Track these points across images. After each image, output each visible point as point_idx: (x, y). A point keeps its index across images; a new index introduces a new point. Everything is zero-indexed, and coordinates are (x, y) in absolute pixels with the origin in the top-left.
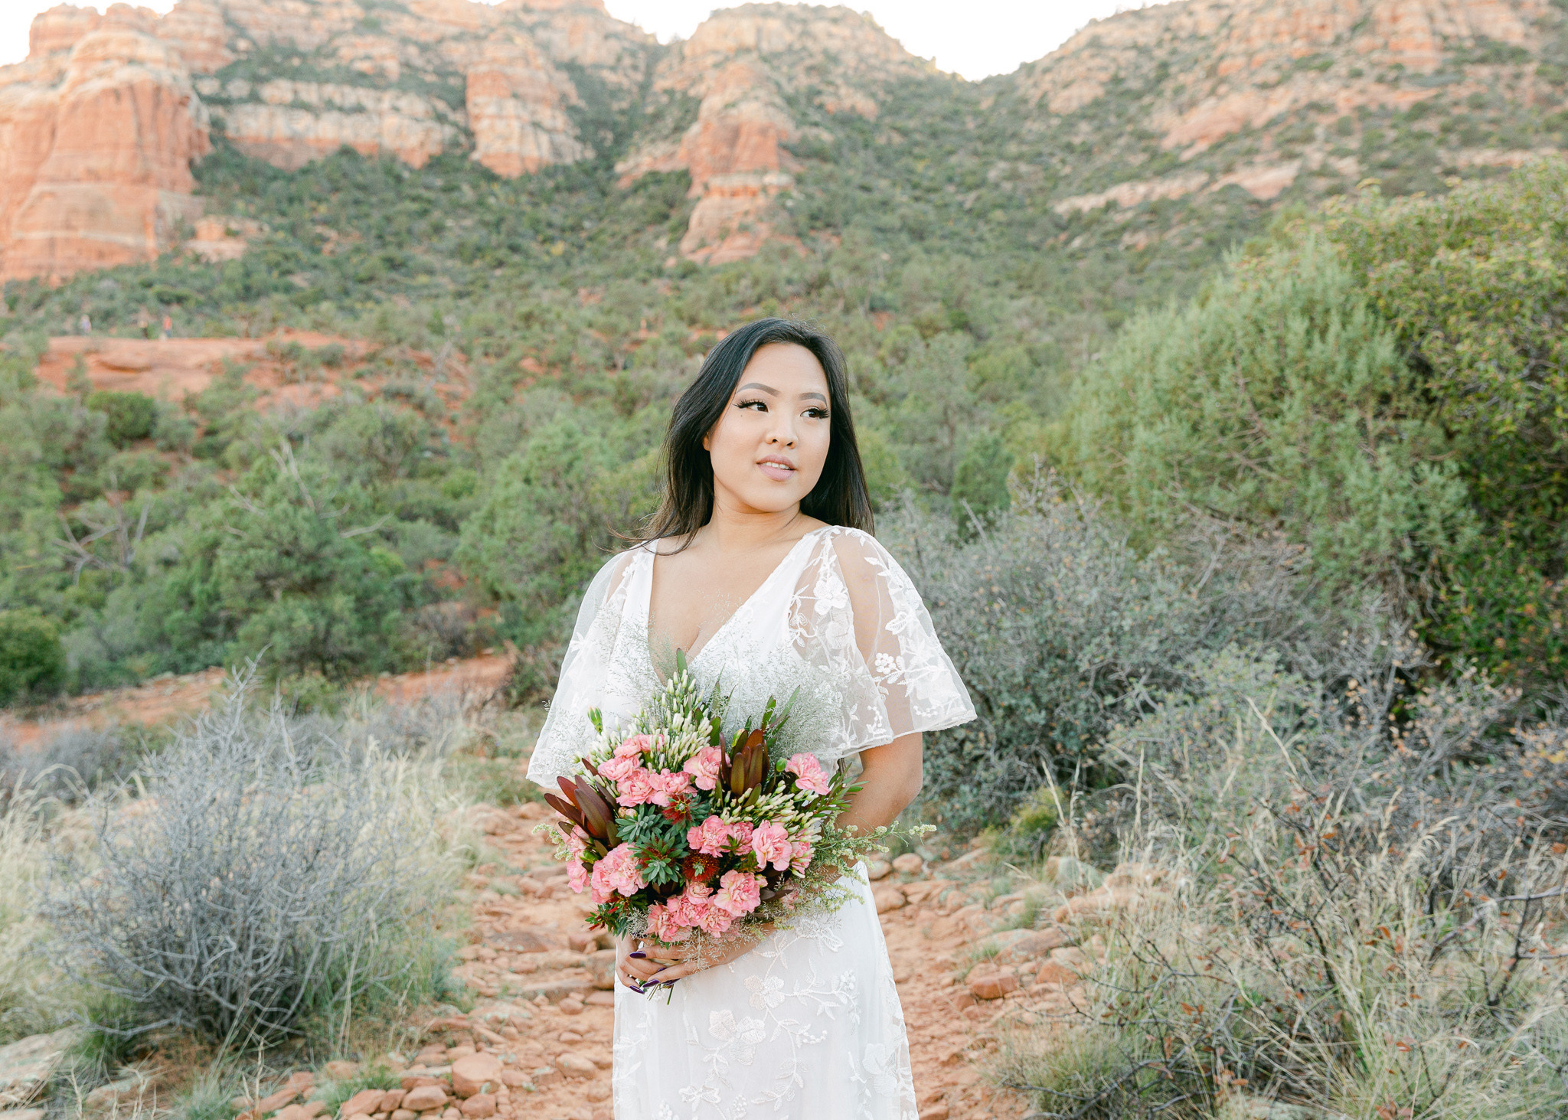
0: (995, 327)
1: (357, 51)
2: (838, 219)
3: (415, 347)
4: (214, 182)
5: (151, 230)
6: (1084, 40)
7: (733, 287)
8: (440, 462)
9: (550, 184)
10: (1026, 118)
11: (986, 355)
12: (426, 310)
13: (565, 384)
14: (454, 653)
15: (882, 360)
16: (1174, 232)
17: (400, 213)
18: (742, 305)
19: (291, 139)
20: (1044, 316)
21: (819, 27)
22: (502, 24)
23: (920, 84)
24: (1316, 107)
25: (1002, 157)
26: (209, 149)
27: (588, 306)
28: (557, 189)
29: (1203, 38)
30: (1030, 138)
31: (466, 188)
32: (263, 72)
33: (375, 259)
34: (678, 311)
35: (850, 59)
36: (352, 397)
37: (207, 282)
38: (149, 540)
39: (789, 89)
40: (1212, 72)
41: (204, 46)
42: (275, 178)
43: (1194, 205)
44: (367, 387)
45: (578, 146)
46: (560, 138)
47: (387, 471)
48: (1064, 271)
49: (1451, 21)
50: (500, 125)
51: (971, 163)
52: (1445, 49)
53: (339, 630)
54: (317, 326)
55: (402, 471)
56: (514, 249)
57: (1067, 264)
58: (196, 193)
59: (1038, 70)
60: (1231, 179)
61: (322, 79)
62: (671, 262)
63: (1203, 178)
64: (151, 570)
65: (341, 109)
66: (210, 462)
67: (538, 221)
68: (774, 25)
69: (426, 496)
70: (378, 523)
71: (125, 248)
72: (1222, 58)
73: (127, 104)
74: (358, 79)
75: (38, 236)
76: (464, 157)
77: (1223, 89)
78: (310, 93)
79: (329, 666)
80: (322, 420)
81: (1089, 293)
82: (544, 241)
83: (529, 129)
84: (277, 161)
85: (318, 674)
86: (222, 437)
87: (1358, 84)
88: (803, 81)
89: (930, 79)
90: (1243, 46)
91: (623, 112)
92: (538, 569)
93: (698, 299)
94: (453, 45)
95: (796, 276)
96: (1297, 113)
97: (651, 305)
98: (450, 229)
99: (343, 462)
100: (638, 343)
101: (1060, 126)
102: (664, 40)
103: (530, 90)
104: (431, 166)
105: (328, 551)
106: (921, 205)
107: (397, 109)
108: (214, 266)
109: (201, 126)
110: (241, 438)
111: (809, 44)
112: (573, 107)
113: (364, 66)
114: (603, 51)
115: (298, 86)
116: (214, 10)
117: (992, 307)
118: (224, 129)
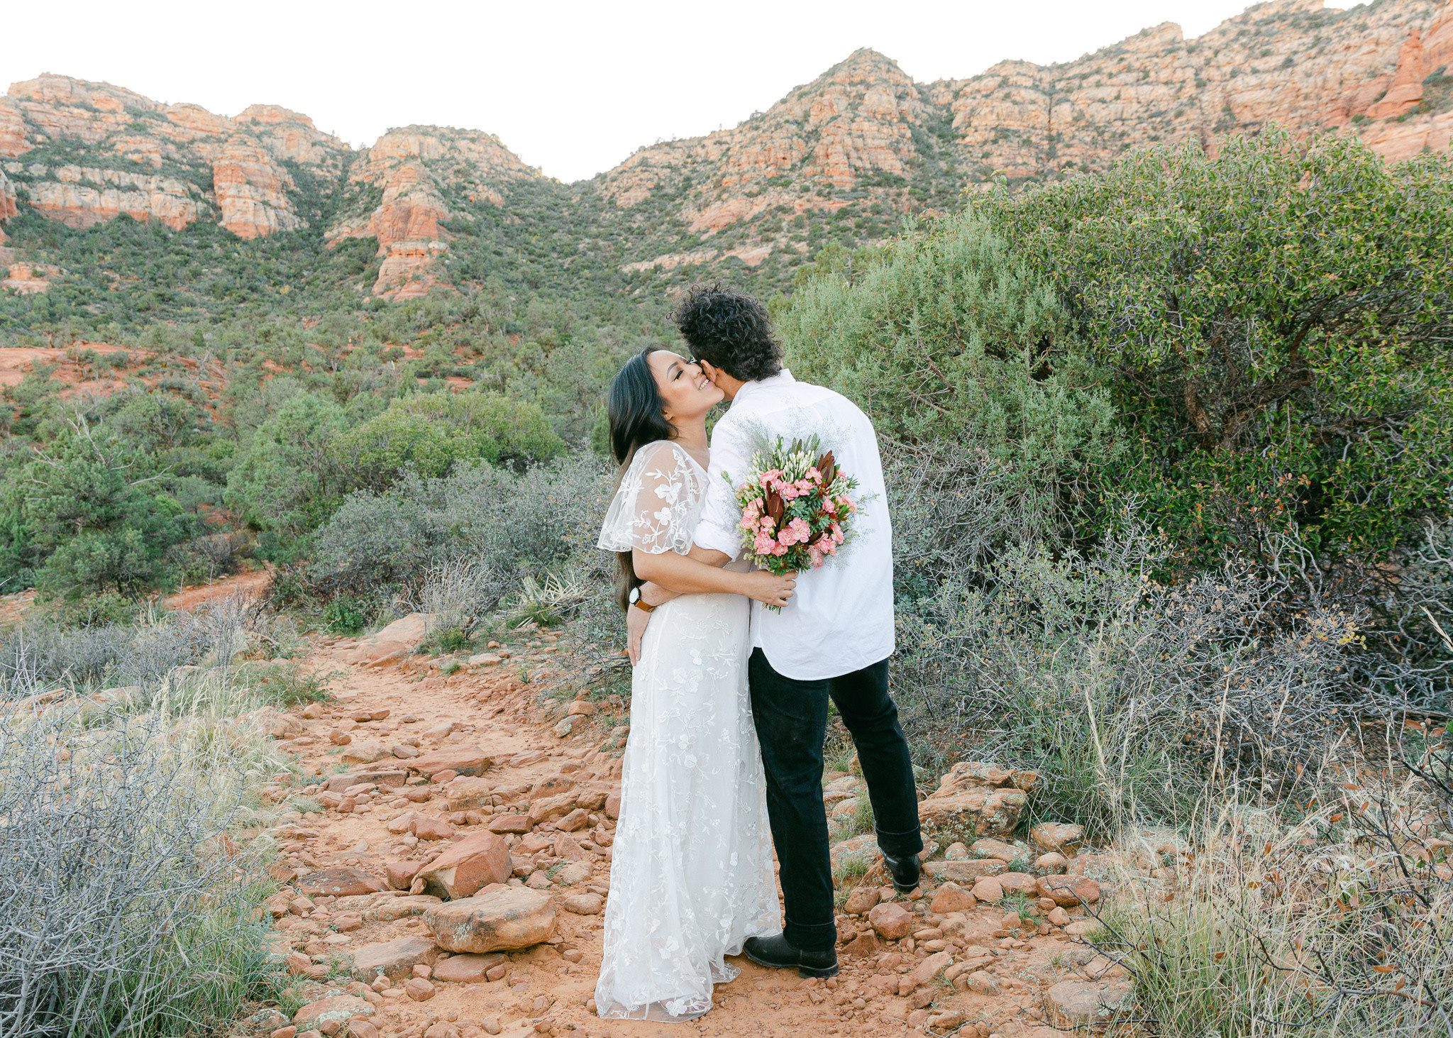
1: (126, 146)
2: (480, 273)
3: (183, 354)
4: (21, 237)
6: (637, 160)
7: (413, 316)
8: (205, 435)
9: (278, 245)
10: (601, 210)
12: (190, 329)
13: (299, 377)
14: (225, 571)
15: (517, 365)
17: (167, 262)
18: (419, 328)
19: (81, 207)
21: (462, 144)
22: (237, 132)
23: (531, 185)
24: (781, 209)
25: (587, 236)
26: (17, 213)
27: (309, 330)
28: (283, 248)
29: (712, 162)
30: (604, 223)
31: (215, 246)
32: (57, 158)
33: (150, 294)
34: (374, 331)
35: (484, 166)
36: (135, 389)
37: (20, 309)
39: (443, 185)
40: (718, 184)
41: (9, 138)
42: (70, 235)
43: (710, 269)
44: (147, 382)
45: (297, 219)
46: (284, 213)
47: (165, 442)
48: (630, 310)
49: (860, 158)
50: (239, 203)
51: (567, 239)
52: (857, 176)
53: (131, 557)
54: (107, 339)
55: (177, 442)
56: (253, 289)
57: (631, 306)
58: (8, 245)
59: (608, 179)
60: (733, 253)
61: (104, 166)
62: (367, 300)
63: (715, 252)
65: (118, 187)
66: (25, 436)
67: (270, 270)
68: (432, 141)
69: (197, 459)
70: (158, 477)
72: (724, 176)
74: (131, 166)
76: (214, 224)
77: (725, 196)
78: (94, 175)
79: (124, 585)
80: (113, 405)
81: (647, 324)
82: (275, 285)
83: (261, 206)
84: (71, 223)
85: (114, 591)
86: (34, 417)
87: (807, 196)
88: (453, 180)
89: (538, 182)
90: (737, 169)
91: (328, 197)
92: (290, 506)
93: (388, 324)
94: (201, 145)
95: (455, 309)
96: (770, 212)
97: (354, 328)
98: (205, 274)
99: (131, 434)
100: (347, 353)
101: (624, 216)
102: (355, 147)
103: (260, 179)
104: (188, 230)
105: (118, 495)
106: (535, 265)
107: (162, 189)
108: (25, 298)
109: (10, 196)
110: (49, 418)
111: (456, 155)
112: (292, 192)
113: (135, 157)
114: (312, 154)
115: (85, 170)
116: (16, 111)
117: (586, 332)
118: (27, 199)
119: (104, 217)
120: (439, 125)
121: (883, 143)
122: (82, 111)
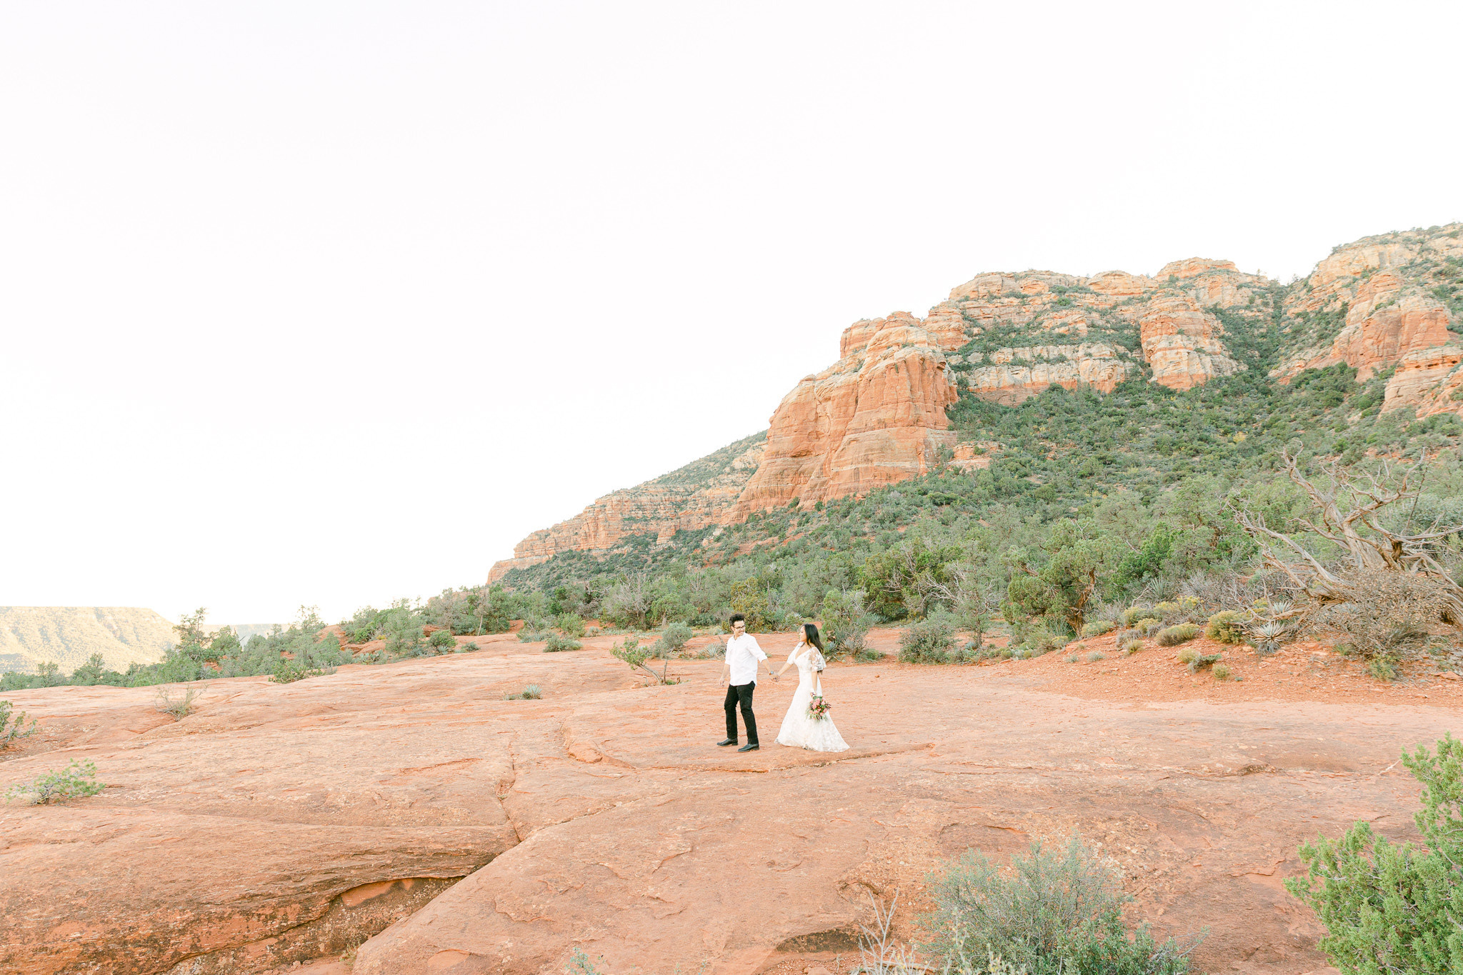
1: (1053, 322)
4: (963, 420)
5: (922, 457)
9: (1218, 392)
17: (1103, 424)
19: (1013, 386)
22: (1160, 288)
26: (958, 399)
28: (1225, 395)
31: (1149, 402)
32: (992, 344)
33: (1092, 458)
37: (966, 487)
41: (951, 334)
42: (1005, 413)
45: (1234, 363)
46: (1217, 359)
50: (1171, 355)
56: (1204, 440)
58: (951, 429)
61: (1034, 344)
65: (1048, 361)
71: (906, 471)
73: (903, 374)
74: (1060, 339)
75: (848, 469)
76: (1143, 381)
78: (1025, 354)
83: (1193, 356)
84: (1005, 402)
91: (1263, 336)
94: (1124, 308)
102: (1285, 282)
103: (1192, 327)
104: (1118, 391)
107: (1090, 355)
108: (970, 476)
109: (952, 384)
112: (1223, 337)
113: (1062, 330)
114: (1238, 297)
115: (1016, 350)
116: (957, 311)
118: (966, 386)
119: (1034, 392)
122: (1012, 299)
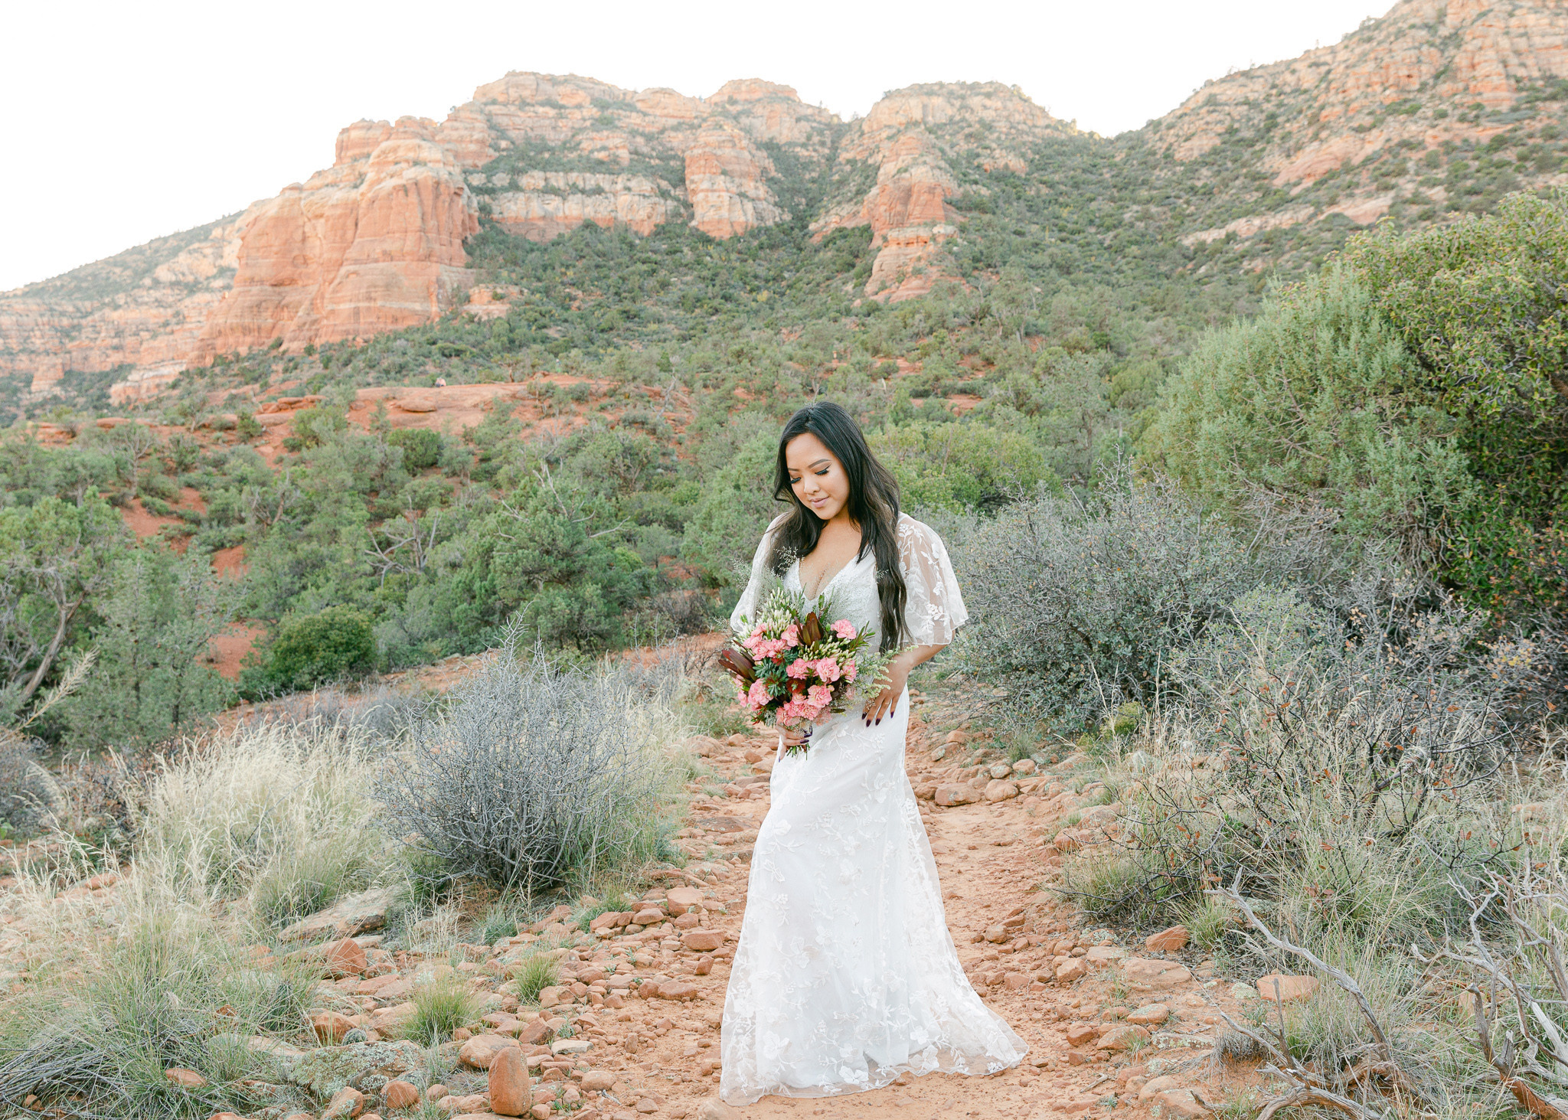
0: (1132, 345)
1: (593, 144)
2: (997, 260)
3: (647, 383)
4: (483, 257)
5: (434, 298)
6: (1201, 99)
7: (909, 321)
8: (670, 477)
9: (756, 243)
10: (1154, 168)
11: (1125, 369)
12: (655, 352)
13: (770, 408)
15: (1037, 376)
16: (1287, 257)
17: (633, 273)
18: (917, 335)
19: (544, 218)
20: (1175, 334)
21: (975, 101)
22: (712, 115)
23: (1062, 144)
24: (1406, 144)
25: (1135, 202)
26: (479, 230)
27: (790, 342)
28: (761, 248)
29: (1306, 91)
30: (1158, 184)
31: (686, 250)
32: (521, 165)
33: (614, 312)
34: (863, 343)
35: (1002, 126)
36: (597, 426)
37: (480, 338)
38: (439, 547)
39: (952, 154)
40: (1314, 120)
41: (473, 147)
42: (532, 250)
43: (1303, 233)
44: (609, 417)
45: (778, 211)
46: (762, 205)
47: (627, 485)
48: (1192, 295)
49: (1523, 65)
50: (713, 198)
51: (1108, 207)
52: (1519, 90)
53: (590, 612)
54: (568, 369)
55: (640, 485)
56: (726, 298)
57: (1194, 288)
58: (468, 266)
59: (1163, 127)
60: (1336, 210)
61: (568, 168)
62: (858, 302)
63: (1311, 210)
64: (441, 572)
65: (583, 192)
66: (485, 483)
67: (746, 274)
68: (937, 101)
69: (659, 504)
70: (619, 527)
71: (415, 313)
72: (1322, 108)
73: (413, 198)
74: (597, 166)
75: (346, 307)
76: (685, 224)
77: (1324, 134)
78: (558, 180)
79: (583, 642)
80: (574, 446)
82: (751, 291)
83: (737, 199)
84: (533, 237)
85: (574, 648)
86: (494, 462)
87: (1443, 123)
88: (964, 147)
89: (1071, 139)
90: (1340, 97)
91: (814, 181)
93: (880, 332)
94: (673, 134)
95: (962, 309)
96: (1390, 150)
97: (841, 340)
98: (673, 284)
99: (591, 479)
100: (831, 371)
101: (1184, 173)
102: (846, 119)
103: (737, 167)
104: (657, 234)
105: (579, 549)
106: (1067, 245)
107: (629, 189)
108: (485, 324)
109: (472, 212)
110: (509, 463)
111: (967, 115)
112: (772, 179)
113: (601, 155)
114: (796, 131)
115: (549, 175)
116: (480, 117)
117: (1130, 328)
118: (490, 213)
119: (567, 227)
120: (946, 80)
121: (1558, 40)
122: (547, 109)
